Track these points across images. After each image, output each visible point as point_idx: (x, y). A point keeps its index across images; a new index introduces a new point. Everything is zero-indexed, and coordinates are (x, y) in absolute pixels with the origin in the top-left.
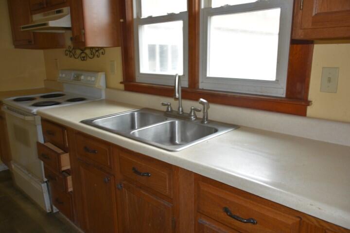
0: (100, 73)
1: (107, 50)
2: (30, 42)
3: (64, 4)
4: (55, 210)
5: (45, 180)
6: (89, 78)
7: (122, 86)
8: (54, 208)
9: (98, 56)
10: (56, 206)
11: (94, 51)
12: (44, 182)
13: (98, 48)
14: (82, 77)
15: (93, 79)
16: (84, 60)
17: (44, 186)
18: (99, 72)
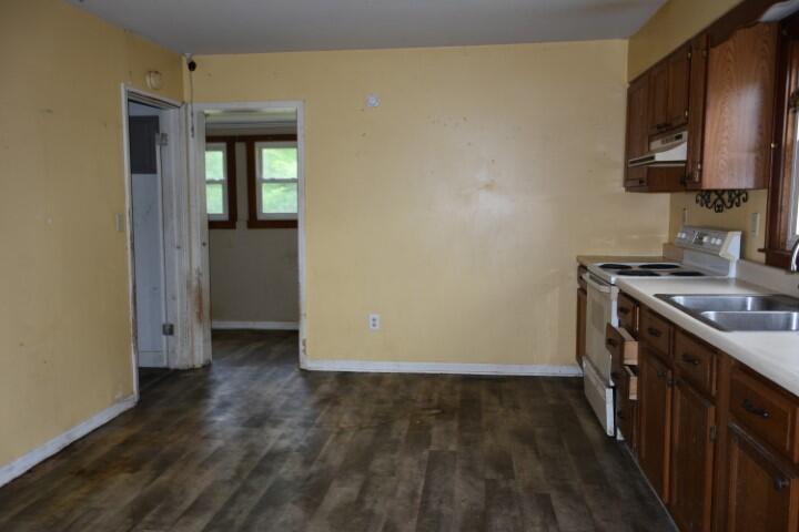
0: (730, 234)
1: (751, 194)
2: (641, 182)
3: (683, 126)
4: (620, 437)
5: (612, 384)
6: (713, 241)
7: (762, 257)
8: (619, 432)
9: (738, 205)
10: (621, 430)
11: (726, 196)
12: (609, 387)
13: (739, 190)
14: (705, 239)
15: (718, 242)
16: (719, 211)
17: (609, 392)
18: (728, 230)
